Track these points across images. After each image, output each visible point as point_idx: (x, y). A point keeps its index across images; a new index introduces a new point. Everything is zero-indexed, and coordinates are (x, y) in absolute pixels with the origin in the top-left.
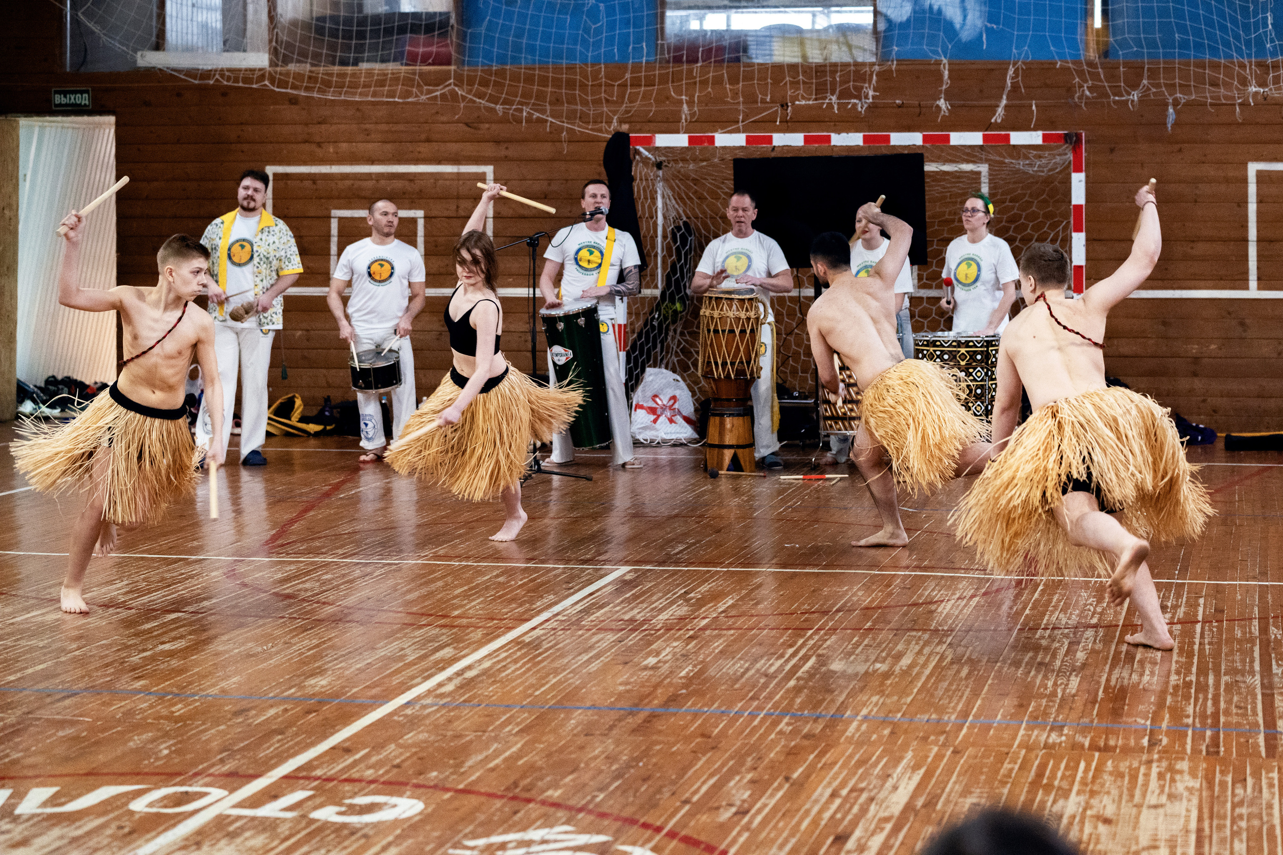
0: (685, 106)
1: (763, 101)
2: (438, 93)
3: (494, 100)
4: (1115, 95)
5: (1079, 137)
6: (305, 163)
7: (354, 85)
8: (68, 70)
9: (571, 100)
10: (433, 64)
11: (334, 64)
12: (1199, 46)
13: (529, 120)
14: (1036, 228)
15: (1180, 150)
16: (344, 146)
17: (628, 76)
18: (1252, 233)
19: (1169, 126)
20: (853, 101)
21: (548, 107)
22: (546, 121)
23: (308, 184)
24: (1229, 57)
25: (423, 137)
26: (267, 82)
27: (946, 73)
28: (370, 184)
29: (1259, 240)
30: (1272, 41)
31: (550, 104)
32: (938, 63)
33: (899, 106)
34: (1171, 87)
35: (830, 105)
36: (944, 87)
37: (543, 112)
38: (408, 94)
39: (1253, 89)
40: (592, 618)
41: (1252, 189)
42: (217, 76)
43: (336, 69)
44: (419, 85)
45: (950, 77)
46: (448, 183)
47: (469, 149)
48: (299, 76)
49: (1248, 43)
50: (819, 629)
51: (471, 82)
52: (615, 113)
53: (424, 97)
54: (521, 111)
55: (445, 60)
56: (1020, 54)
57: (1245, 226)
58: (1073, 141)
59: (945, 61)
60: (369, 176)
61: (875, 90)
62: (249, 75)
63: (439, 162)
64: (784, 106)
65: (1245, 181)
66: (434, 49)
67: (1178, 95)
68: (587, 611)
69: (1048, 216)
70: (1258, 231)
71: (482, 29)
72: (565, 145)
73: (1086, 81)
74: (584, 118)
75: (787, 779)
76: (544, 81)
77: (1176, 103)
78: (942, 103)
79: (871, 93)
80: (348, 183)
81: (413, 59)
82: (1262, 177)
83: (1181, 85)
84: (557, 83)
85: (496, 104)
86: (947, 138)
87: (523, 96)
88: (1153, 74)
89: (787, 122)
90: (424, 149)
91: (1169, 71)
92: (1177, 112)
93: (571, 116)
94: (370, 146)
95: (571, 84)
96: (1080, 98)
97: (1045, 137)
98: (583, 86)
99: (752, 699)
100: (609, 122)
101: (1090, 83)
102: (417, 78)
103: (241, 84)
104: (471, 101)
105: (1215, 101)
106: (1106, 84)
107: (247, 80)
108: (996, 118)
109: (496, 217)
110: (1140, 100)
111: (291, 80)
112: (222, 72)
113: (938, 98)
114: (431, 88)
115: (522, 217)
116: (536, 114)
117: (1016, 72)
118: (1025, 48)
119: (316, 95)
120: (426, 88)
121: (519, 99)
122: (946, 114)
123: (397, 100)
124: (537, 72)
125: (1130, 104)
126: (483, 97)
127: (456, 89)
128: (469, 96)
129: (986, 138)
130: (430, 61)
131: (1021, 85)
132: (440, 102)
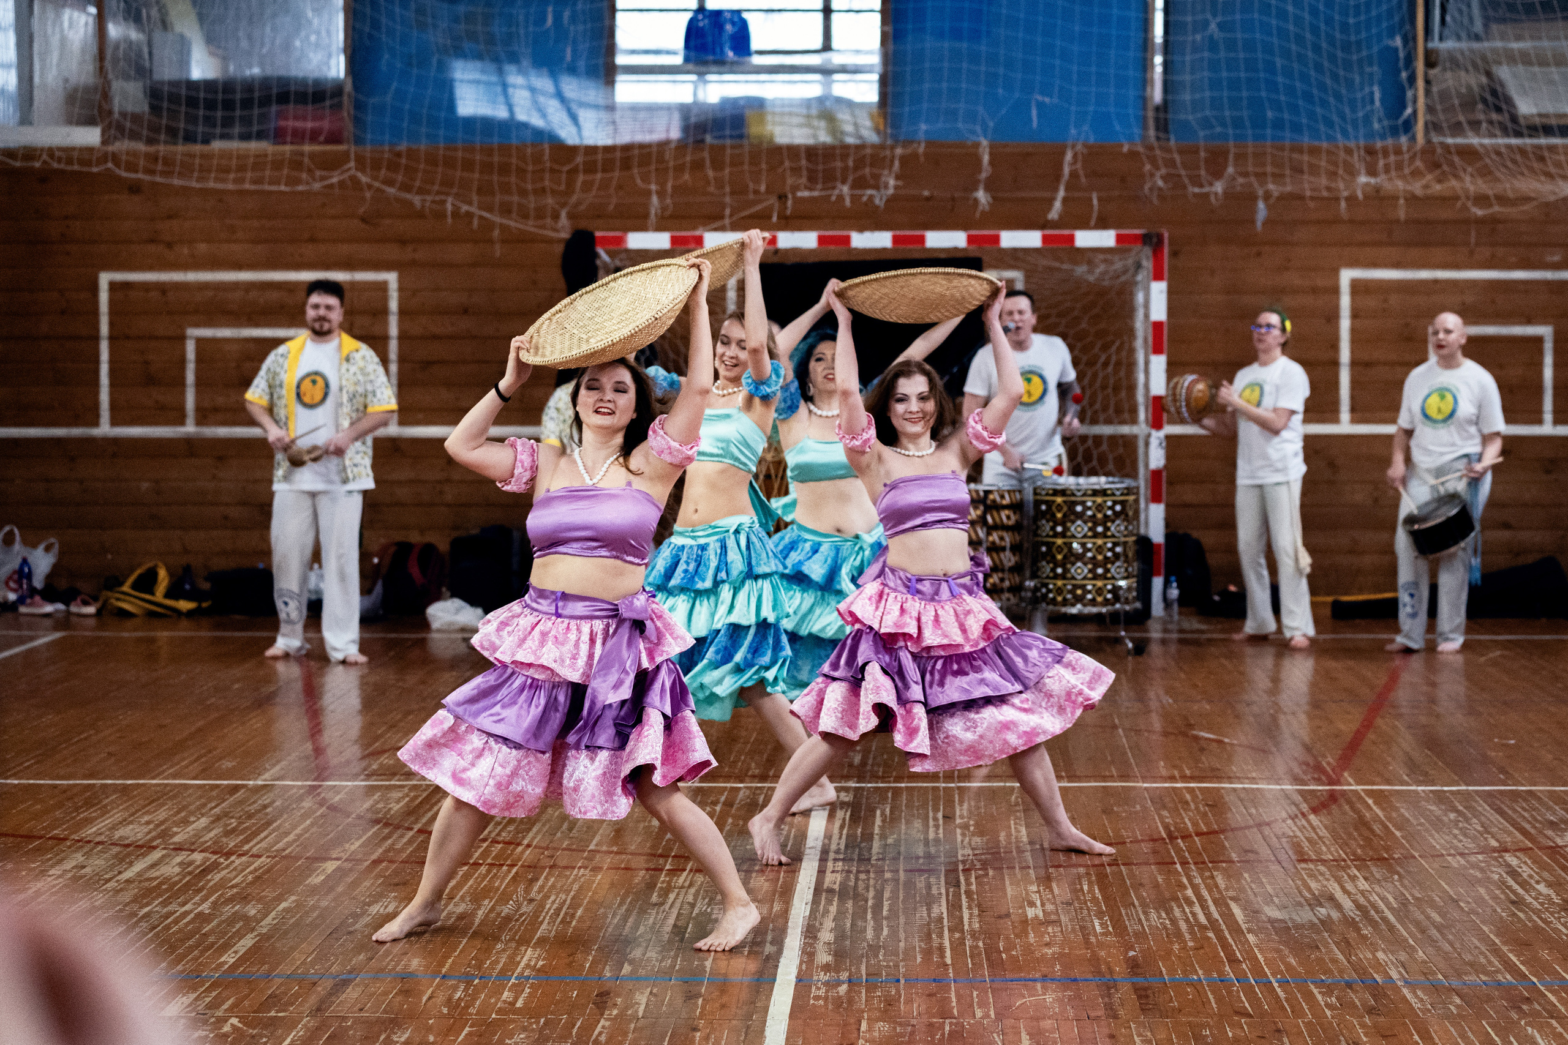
0: (655, 199)
1: (756, 192)
2: (335, 180)
3: (406, 188)
4: (1194, 184)
5: (1161, 238)
6: (151, 268)
9: (506, 189)
10: (325, 143)
12: (1297, 128)
13: (456, 214)
15: (1259, 254)
16: (202, 247)
17: (580, 159)
18: (1345, 355)
19: (1259, 224)
20: (869, 192)
21: (475, 198)
22: (474, 214)
23: (154, 294)
24: (1330, 138)
25: (306, 235)
27: (986, 158)
28: (238, 295)
29: (1354, 364)
30: (1380, 120)
31: (478, 193)
32: (977, 145)
33: (928, 199)
34: (1261, 176)
35: (841, 198)
36: (984, 175)
37: (470, 203)
38: (298, 181)
39: (1363, 179)
41: (1345, 301)
42: (45, 157)
44: (310, 171)
45: (989, 163)
47: (365, 250)
49: (1355, 122)
51: (376, 165)
52: (563, 205)
53: (317, 186)
54: (444, 202)
56: (1079, 134)
57: (1335, 346)
58: (1153, 241)
59: (985, 143)
60: (236, 285)
61: (897, 178)
62: (87, 154)
64: (782, 198)
65: (1336, 291)
66: (325, 124)
67: (1271, 186)
70: (1353, 352)
71: (389, 98)
72: (498, 247)
73: (1158, 169)
74: (523, 212)
76: (468, 165)
77: (1267, 196)
78: (981, 195)
79: (892, 182)
80: (210, 294)
81: (299, 136)
82: (1357, 287)
83: (1274, 175)
84: (487, 167)
85: (410, 193)
86: (997, 239)
87: (442, 184)
88: (1240, 157)
89: (786, 218)
90: (309, 251)
91: (1259, 155)
92: (1269, 207)
93: (506, 210)
94: (236, 247)
95: (504, 169)
96: (1151, 189)
97: (1120, 239)
98: (521, 172)
100: (555, 217)
101: (1163, 171)
102: (306, 160)
103: (76, 167)
104: (378, 190)
105: (1315, 194)
106: (1183, 172)
107: (81, 162)
108: (1054, 214)
109: (401, 338)
110: (1225, 193)
111: (142, 162)
112: (51, 151)
113: (976, 189)
114: (323, 173)
115: (435, 337)
116: (465, 208)
117: (1075, 156)
118: (1086, 128)
119: (176, 182)
120: (318, 173)
121: (436, 188)
122: (987, 208)
123: (283, 188)
124: (460, 154)
125: (1212, 198)
126: (390, 183)
127: (359, 174)
128: (377, 184)
129: (1045, 239)
130: (322, 138)
131: (1081, 173)
132: (337, 191)
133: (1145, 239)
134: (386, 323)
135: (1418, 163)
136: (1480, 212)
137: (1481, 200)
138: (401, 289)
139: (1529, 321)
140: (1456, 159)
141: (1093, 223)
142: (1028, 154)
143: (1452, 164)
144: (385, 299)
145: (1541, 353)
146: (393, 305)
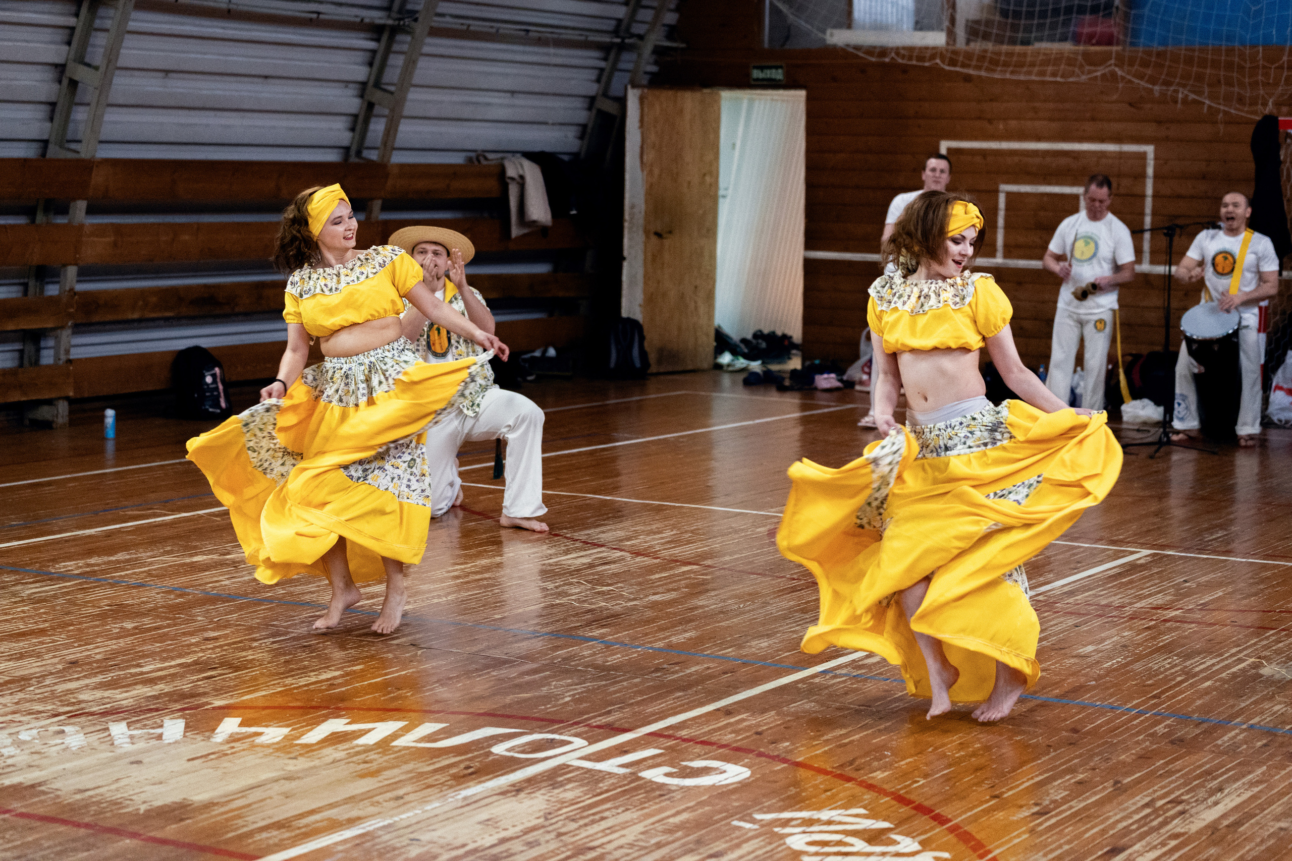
2: (1099, 74)
3: (1153, 81)
6: (976, 138)
7: (1020, 65)
8: (766, 45)
9: (1230, 84)
10: (1098, 43)
11: (1002, 43)
16: (1013, 123)
17: (1285, 58)
21: (1206, 90)
22: (1204, 103)
23: (978, 159)
25: (1088, 115)
26: (938, 61)
28: (1037, 160)
31: (1210, 85)
37: (1200, 93)
38: (1072, 74)
40: (1071, 600)
42: (893, 54)
43: (1005, 48)
44: (1081, 66)
46: (1110, 161)
47: (1131, 128)
48: (969, 56)
50: (1284, 630)
51: (1131, 63)
52: (1271, 95)
53: (1084, 78)
54: (1176, 91)
55: (1109, 40)
60: (1035, 153)
62: (921, 53)
63: (1102, 140)
66: (1099, 29)
68: (1071, 593)
71: (1146, 11)
72: (1222, 127)
74: (1241, 100)
75: (1116, 783)
76: (1202, 63)
80: (1016, 159)
81: (1077, 39)
84: (1215, 64)
85: (1154, 84)
87: (1181, 78)
90: (1089, 127)
93: (1228, 99)
94: (1037, 124)
95: (1229, 66)
98: (1241, 68)
99: (1154, 697)
100: (1265, 104)
102: (1080, 58)
103: (914, 62)
104: (1130, 81)
107: (921, 58)
109: (1155, 196)
111: (961, 59)
112: (897, 50)
114: (1092, 68)
115: (1180, 197)
116: (1192, 96)
119: (983, 73)
120: (1087, 68)
121: (1177, 80)
123: (1059, 79)
124: (1196, 54)
126: (1141, 78)
127: (1117, 69)
128: (1129, 77)
130: (1094, 41)
132: (1099, 82)
134: (1144, 185)
138: (1156, 158)
144: (1144, 166)
146: (1150, 171)
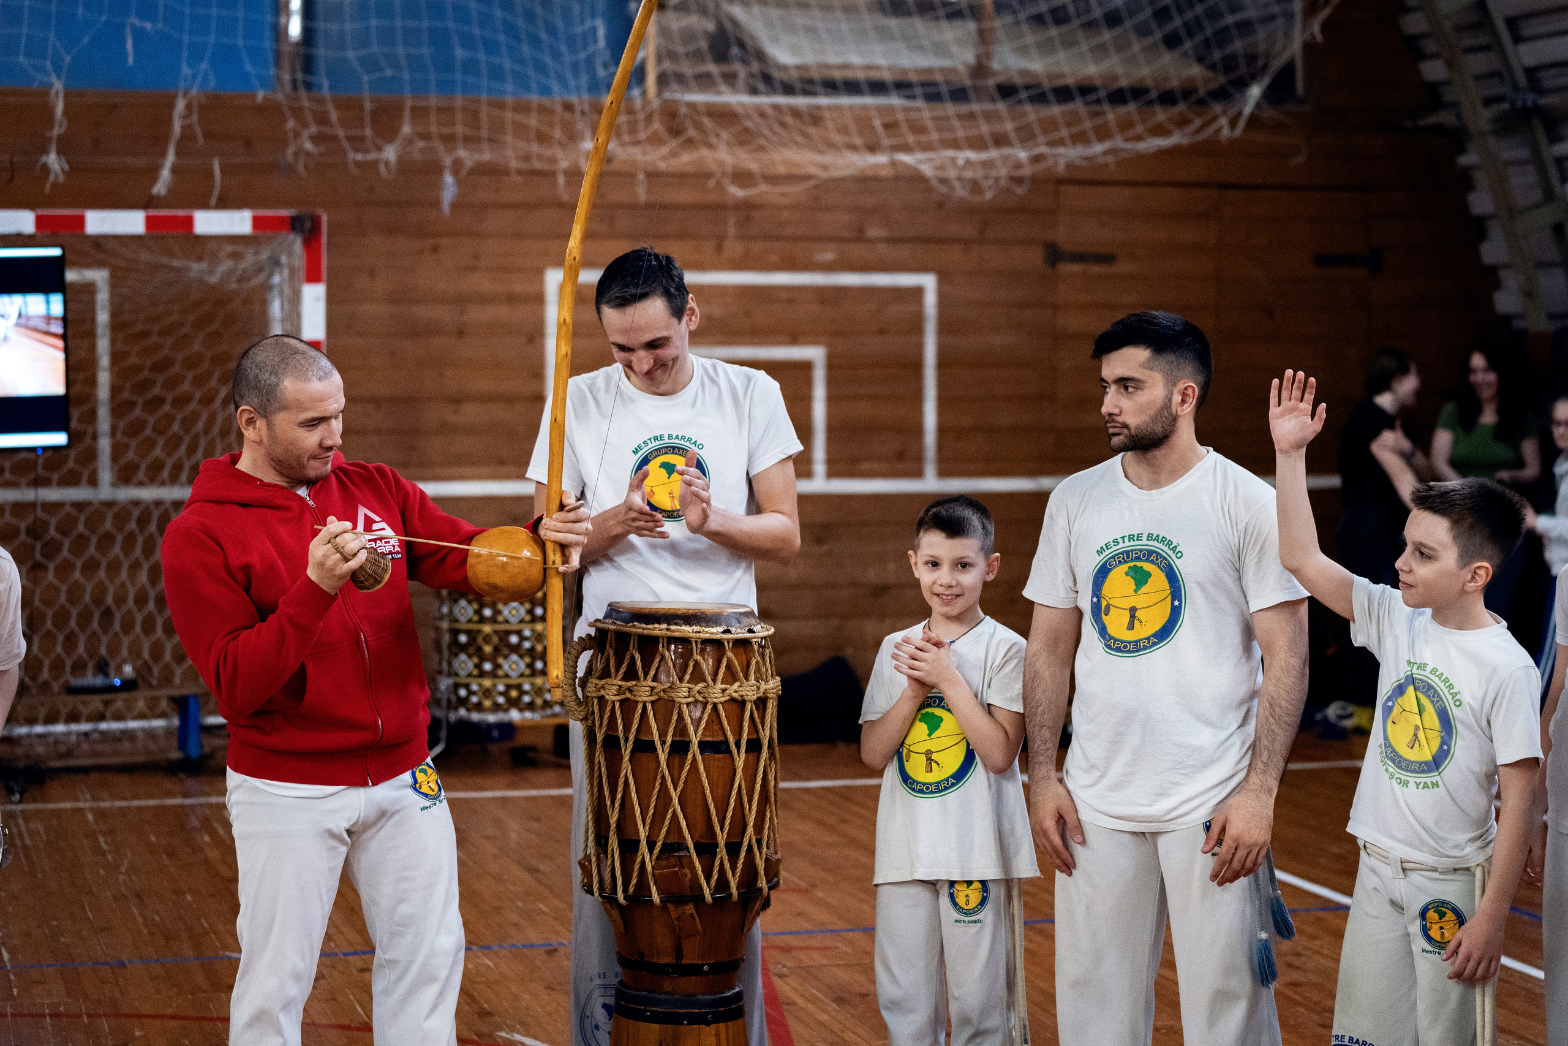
4: (357, 150)
5: (316, 222)
14: (198, 382)
15: (435, 249)
19: (444, 207)
24: (545, 91)
27: (60, 108)
30: (606, 66)
32: (47, 88)
34: (449, 140)
36: (56, 132)
41: (553, 311)
45: (65, 112)
49: (575, 67)
56: (194, 76)
58: (306, 227)
59: (58, 85)
65: (539, 299)
67: (462, 154)
69: (219, 360)
73: (306, 126)
77: (457, 167)
78: (53, 160)
83: (466, 138)
86: (80, 221)
88: (420, 113)
91: (446, 111)
92: (459, 182)
96: (296, 154)
97: (257, 222)
101: (314, 129)
105: (524, 166)
106: (341, 133)
108: (160, 188)
110: (400, 159)
113: (45, 151)
117: (189, 107)
118: (204, 65)
122: (61, 178)
125: (382, 168)
129: (150, 222)
131: (198, 131)
133: (294, 224)
135: (657, 126)
136: (737, 192)
137: (743, 177)
139: (794, 339)
140: (706, 121)
141: (213, 201)
142: (115, 107)
143: (699, 126)
145: (808, 382)
